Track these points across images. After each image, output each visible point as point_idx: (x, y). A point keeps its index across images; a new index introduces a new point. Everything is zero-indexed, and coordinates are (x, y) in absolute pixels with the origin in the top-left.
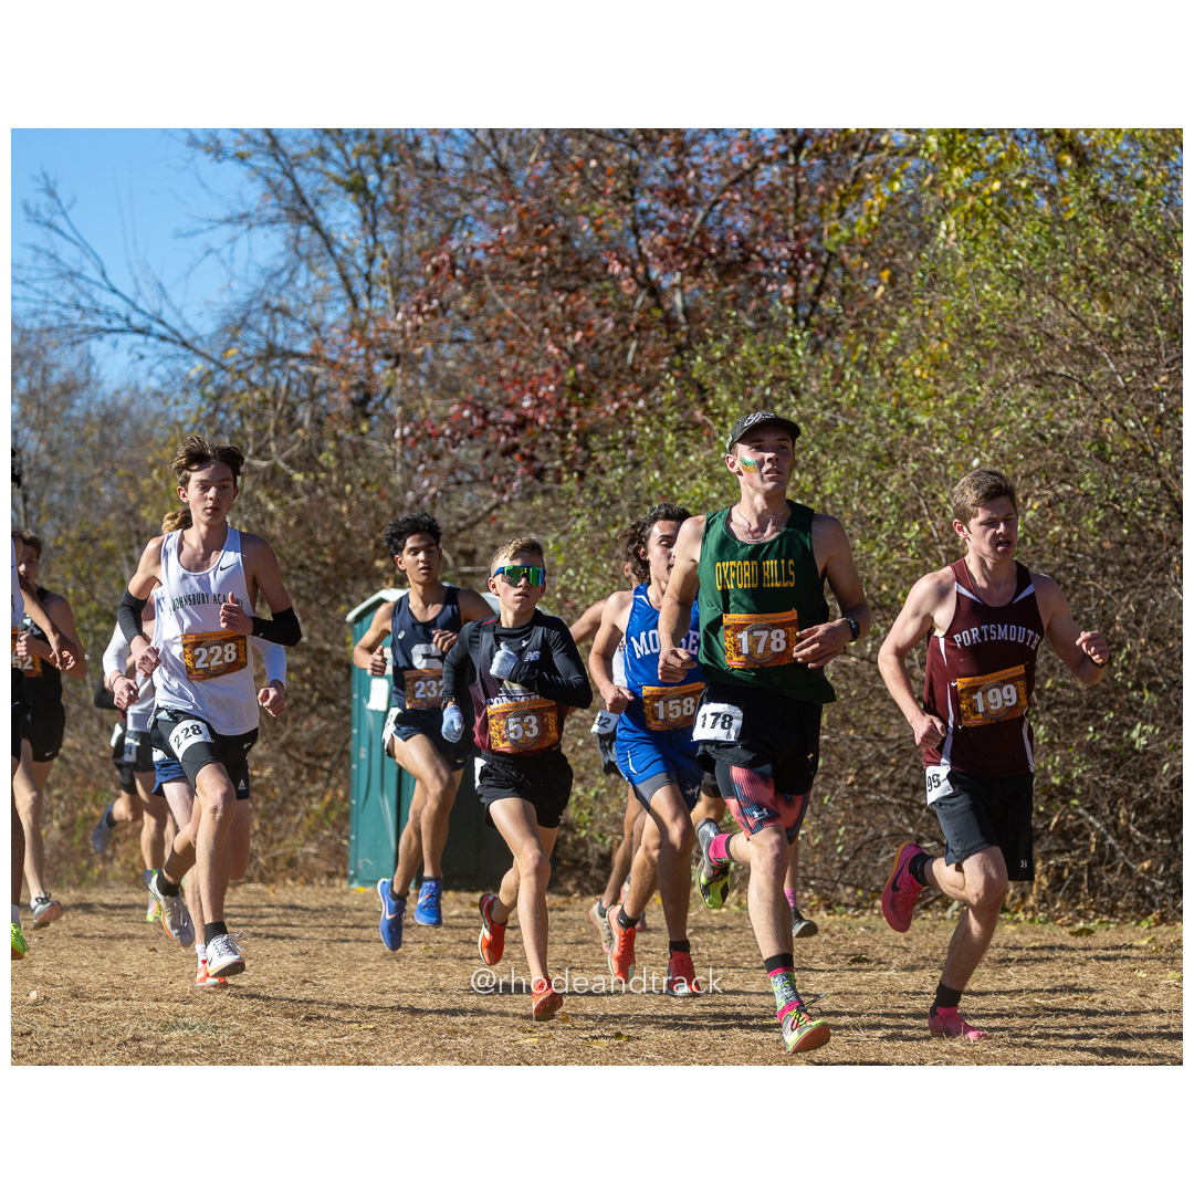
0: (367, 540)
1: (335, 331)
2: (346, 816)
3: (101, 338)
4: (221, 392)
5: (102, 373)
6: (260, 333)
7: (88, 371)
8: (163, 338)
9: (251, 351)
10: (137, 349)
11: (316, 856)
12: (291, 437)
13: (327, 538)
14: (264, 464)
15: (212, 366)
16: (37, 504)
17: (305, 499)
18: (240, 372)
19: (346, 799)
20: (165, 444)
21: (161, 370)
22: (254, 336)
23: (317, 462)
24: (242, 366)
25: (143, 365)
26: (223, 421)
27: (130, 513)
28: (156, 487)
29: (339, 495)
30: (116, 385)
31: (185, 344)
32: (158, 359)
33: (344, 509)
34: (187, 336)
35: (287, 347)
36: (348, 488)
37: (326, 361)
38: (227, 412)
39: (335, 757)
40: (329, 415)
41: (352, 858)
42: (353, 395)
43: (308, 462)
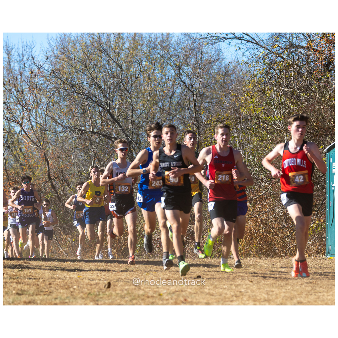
0: (331, 120)
1: (316, 37)
2: (324, 229)
3: (223, 41)
4: (272, 61)
5: (225, 55)
6: (286, 38)
7: (219, 54)
8: (248, 41)
9: (283, 46)
10: (238, 45)
11: (312, 245)
12: (300, 80)
13: (315, 119)
14: (290, 90)
15: (268, 52)
16: (199, 107)
17: (306, 104)
18: (279, 54)
19: (323, 222)
20: (250, 83)
21: (247, 54)
22: (284, 40)
23: (310, 89)
24: (280, 51)
25: (240, 52)
26: (273, 73)
27: (236, 110)
28: (246, 100)
29: (319, 102)
30: (230, 60)
31: (257, 43)
32: (246, 49)
33: (322, 108)
34: (257, 41)
35: (297, 44)
36: (323, 99)
37: (313, 49)
38: (274, 70)
39: (320, 206)
40: (314, 70)
41: (327, 245)
42: (324, 62)
43: (307, 89)
